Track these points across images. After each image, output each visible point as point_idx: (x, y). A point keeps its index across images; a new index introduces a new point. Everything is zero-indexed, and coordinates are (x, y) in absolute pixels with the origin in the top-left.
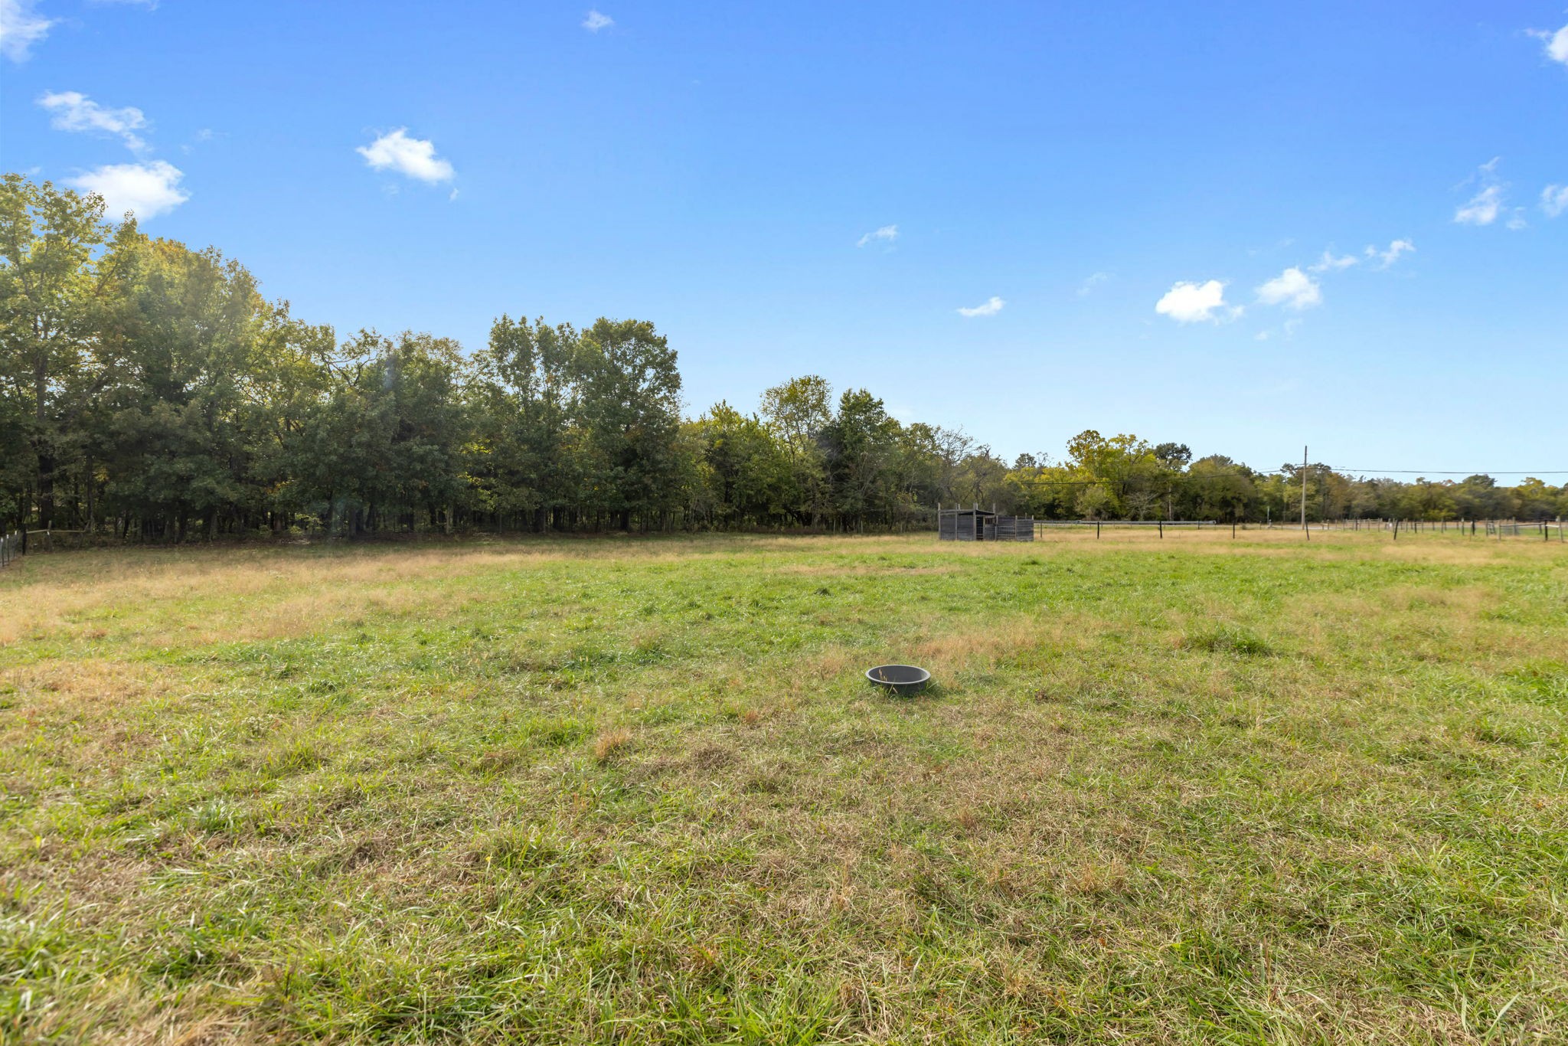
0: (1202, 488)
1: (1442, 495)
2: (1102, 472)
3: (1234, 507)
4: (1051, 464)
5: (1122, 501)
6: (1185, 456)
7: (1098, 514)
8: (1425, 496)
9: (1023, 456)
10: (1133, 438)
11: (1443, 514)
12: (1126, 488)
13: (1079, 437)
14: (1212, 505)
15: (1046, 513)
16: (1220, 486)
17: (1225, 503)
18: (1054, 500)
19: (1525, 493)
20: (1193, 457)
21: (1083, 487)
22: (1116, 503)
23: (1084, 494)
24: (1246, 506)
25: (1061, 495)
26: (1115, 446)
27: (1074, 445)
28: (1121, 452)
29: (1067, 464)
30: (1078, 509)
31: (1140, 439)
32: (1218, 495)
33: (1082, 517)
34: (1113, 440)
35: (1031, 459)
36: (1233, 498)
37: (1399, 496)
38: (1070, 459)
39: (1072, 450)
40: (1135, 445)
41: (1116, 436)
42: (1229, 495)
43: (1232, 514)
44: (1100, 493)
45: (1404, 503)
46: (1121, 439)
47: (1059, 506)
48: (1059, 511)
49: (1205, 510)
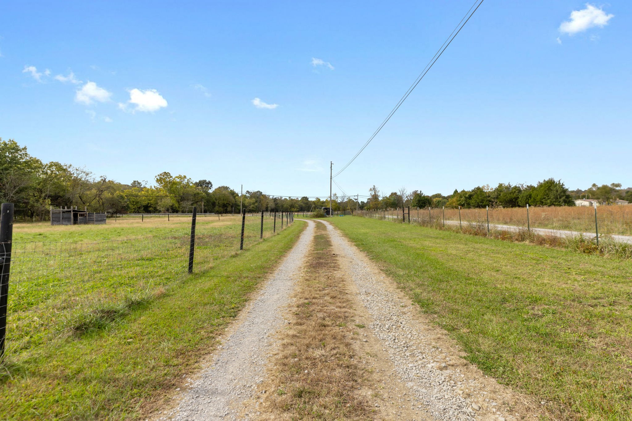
0: (216, 199)
1: (295, 203)
2: (171, 191)
3: (227, 207)
4: (148, 187)
5: (179, 205)
6: (210, 186)
7: (168, 210)
8: (291, 204)
9: (135, 182)
10: (185, 177)
11: (295, 209)
12: (182, 198)
13: (161, 175)
14: (219, 206)
15: (144, 210)
16: (222, 199)
17: (224, 206)
18: (148, 203)
19: (316, 203)
20: (213, 186)
21: (162, 197)
22: (177, 205)
23: (161, 202)
24: (232, 207)
25: (152, 202)
26: (178, 180)
27: (159, 178)
28: (180, 183)
29: (155, 187)
30: (158, 208)
31: (188, 177)
32: (221, 202)
33: (160, 212)
34: (177, 177)
35: (139, 183)
36: (227, 203)
37: (284, 203)
38: (157, 185)
39: (157, 181)
40: (186, 180)
41: (178, 175)
42: (225, 202)
43: (226, 209)
44: (169, 201)
45: (285, 206)
46: (180, 177)
47: (150, 207)
48: (150, 209)
49: (217, 208)
